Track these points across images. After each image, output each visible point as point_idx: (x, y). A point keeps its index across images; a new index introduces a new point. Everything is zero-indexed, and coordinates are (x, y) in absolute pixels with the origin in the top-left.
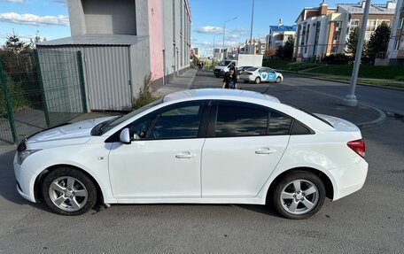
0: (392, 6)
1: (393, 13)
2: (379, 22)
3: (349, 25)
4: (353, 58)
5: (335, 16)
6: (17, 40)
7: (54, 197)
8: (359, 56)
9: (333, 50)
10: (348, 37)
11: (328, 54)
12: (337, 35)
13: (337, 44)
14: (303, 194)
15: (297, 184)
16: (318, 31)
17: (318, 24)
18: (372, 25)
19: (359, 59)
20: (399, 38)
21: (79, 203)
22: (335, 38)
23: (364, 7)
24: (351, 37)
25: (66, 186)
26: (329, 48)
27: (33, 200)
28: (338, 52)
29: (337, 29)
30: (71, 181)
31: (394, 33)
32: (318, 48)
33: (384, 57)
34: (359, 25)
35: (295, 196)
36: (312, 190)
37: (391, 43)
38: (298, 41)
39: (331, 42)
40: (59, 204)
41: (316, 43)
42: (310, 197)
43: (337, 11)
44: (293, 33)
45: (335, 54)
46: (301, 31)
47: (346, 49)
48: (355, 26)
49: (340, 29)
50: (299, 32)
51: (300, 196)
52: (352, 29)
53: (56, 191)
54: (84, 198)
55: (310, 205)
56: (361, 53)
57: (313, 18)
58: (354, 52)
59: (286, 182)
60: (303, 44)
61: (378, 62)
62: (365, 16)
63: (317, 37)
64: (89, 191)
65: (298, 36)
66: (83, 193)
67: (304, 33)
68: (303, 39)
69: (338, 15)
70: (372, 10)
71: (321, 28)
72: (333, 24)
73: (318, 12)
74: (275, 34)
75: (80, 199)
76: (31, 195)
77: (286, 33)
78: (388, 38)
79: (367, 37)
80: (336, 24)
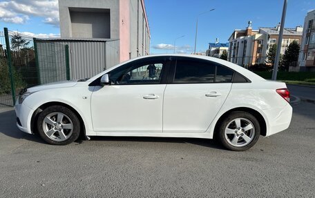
0: (300, 30)
1: (301, 34)
2: (291, 41)
3: (269, 42)
4: (272, 67)
5: (258, 36)
6: (20, 37)
7: (46, 129)
8: (277, 66)
9: (257, 61)
10: (268, 51)
11: (253, 64)
12: (259, 50)
13: (260, 57)
14: (243, 130)
15: (238, 122)
16: (245, 47)
17: (245, 42)
18: (285, 43)
19: (277, 68)
20: (306, 52)
21: (66, 135)
22: (258, 52)
23: (279, 30)
24: (270, 51)
25: (56, 121)
26: (254, 59)
27: (30, 132)
28: (261, 62)
29: (260, 46)
30: (61, 116)
31: (302, 48)
32: (246, 59)
33: (296, 65)
34: (277, 43)
35: (236, 132)
36: (250, 127)
37: (301, 55)
38: (230, 54)
39: (255, 55)
40: (50, 135)
41: (244, 55)
42: (248, 133)
43: (259, 32)
44: (227, 49)
45: (258, 63)
46: (233, 47)
47: (267, 60)
48: (273, 44)
49: (262, 46)
50: (231, 48)
51: (240, 132)
52: (271, 46)
53: (48, 125)
54: (70, 130)
55: (248, 139)
56: (278, 63)
57: (241, 38)
58: (273, 62)
59: (229, 120)
60: (234, 56)
61: (291, 69)
62: (280, 37)
63: (244, 51)
64: (74, 125)
65: (230, 50)
66: (70, 126)
67: (235, 48)
68: (234, 52)
69: (260, 35)
70: (285, 32)
71: (248, 44)
72: (256, 42)
73: (245, 33)
74: (213, 49)
75: (66, 132)
76: (28, 128)
77: (221, 48)
78: (298, 52)
79: (282, 52)
80: (259, 42)
